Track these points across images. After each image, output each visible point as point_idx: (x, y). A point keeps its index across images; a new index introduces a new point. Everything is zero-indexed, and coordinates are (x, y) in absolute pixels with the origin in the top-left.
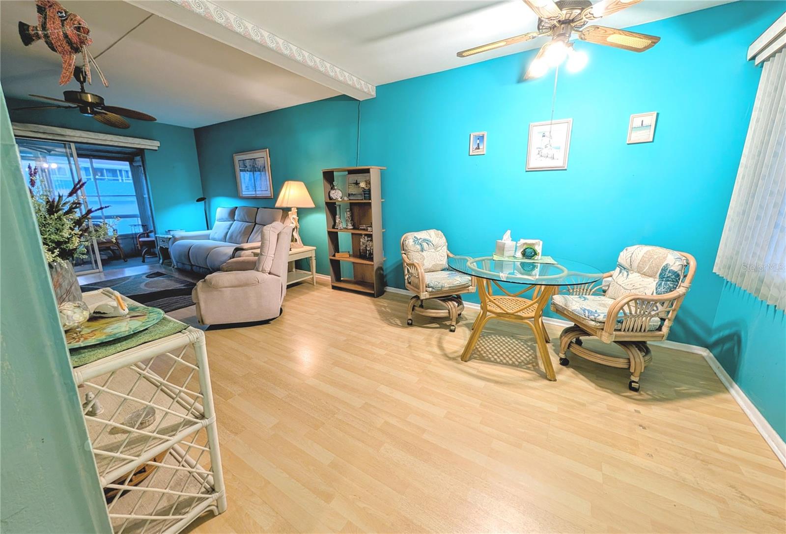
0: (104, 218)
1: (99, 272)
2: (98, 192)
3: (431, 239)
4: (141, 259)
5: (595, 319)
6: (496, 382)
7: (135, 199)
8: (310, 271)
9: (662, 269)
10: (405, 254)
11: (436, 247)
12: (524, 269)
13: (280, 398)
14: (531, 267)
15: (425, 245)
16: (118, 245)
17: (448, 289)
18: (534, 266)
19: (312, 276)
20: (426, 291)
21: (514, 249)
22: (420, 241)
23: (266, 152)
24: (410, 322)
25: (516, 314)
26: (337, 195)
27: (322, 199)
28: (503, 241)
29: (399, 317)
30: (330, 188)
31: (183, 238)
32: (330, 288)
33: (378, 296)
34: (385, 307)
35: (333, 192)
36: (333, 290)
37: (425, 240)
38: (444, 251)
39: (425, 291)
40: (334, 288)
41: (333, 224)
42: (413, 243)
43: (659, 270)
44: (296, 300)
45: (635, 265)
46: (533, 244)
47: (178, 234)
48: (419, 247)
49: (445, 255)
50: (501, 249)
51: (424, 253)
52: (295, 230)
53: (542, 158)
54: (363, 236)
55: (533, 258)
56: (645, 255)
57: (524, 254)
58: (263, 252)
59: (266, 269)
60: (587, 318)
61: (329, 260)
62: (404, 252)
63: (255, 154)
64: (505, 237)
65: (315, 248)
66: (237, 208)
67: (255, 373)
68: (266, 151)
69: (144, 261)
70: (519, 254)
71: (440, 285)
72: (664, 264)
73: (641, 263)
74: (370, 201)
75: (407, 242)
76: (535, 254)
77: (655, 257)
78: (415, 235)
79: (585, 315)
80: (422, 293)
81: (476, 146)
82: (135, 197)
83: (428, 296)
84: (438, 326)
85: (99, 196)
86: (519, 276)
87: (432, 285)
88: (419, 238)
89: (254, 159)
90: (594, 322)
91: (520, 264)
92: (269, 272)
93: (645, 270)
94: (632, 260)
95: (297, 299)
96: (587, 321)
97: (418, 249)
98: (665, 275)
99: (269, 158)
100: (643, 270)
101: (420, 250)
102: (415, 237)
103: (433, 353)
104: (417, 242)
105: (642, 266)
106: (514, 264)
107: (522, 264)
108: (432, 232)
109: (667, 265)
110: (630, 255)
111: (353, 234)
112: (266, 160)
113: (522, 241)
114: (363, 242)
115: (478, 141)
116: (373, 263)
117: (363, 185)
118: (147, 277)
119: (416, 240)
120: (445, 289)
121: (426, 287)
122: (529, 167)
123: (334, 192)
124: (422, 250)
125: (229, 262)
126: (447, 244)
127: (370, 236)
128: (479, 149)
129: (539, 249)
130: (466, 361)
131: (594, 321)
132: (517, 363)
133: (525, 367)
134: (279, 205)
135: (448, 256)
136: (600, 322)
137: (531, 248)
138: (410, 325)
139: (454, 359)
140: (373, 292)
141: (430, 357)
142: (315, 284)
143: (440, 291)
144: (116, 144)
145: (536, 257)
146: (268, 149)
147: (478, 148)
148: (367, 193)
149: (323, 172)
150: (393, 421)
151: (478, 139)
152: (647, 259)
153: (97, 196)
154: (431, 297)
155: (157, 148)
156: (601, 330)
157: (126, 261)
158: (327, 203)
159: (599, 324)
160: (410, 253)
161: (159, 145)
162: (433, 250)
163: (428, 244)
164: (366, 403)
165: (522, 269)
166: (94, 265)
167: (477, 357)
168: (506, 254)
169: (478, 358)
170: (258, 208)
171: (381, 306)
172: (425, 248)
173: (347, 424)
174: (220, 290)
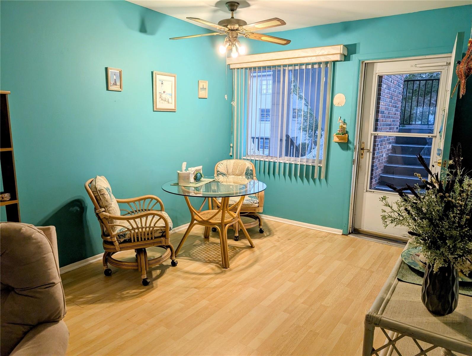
9: (246, 170)
43: (244, 171)
45: (230, 171)
50: (185, 178)
56: (234, 165)
57: (196, 179)
72: (246, 167)
73: (234, 169)
76: (202, 177)
77: (240, 164)
81: (114, 81)
93: (237, 173)
94: (228, 169)
98: (248, 173)
100: (236, 173)
105: (235, 171)
109: (248, 167)
110: (226, 166)
128: (116, 85)
137: (200, 173)
151: (115, 75)
152: (236, 167)
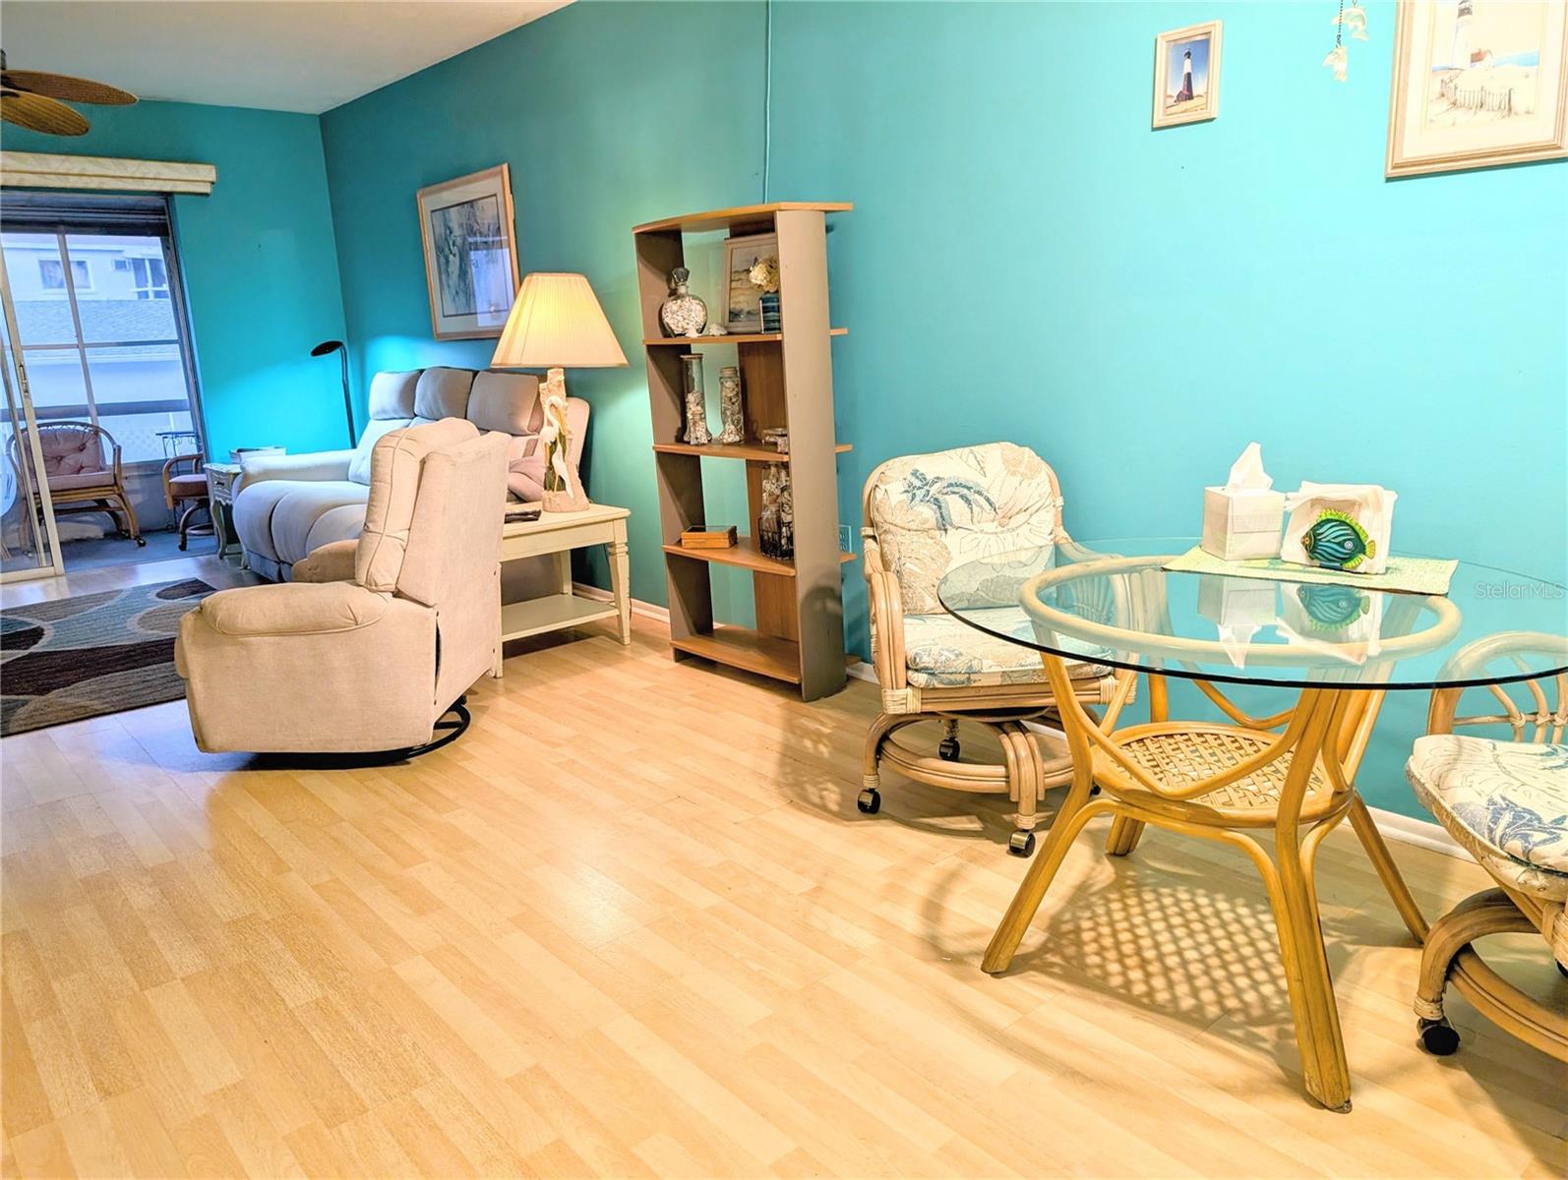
0: (94, 412)
1: (56, 576)
2: (79, 335)
3: (983, 483)
4: (177, 539)
5: (1526, 853)
6: (1072, 1074)
7: (173, 353)
8: (612, 591)
10: (874, 538)
11: (1003, 516)
12: (1311, 613)
13: (291, 1006)
14: (1343, 604)
15: (955, 506)
16: (120, 495)
17: (998, 681)
18: (1351, 604)
19: (615, 612)
20: (908, 684)
21: (1279, 526)
22: (933, 490)
23: (499, 179)
24: (868, 799)
25: (1194, 801)
26: (686, 317)
27: (642, 334)
28: (1226, 493)
29: (842, 779)
30: (668, 291)
31: (268, 474)
32: (668, 659)
33: (812, 698)
34: (818, 737)
35: (672, 306)
36: (677, 664)
37: (955, 487)
38: (1043, 527)
39: (903, 683)
40: (682, 656)
41: (680, 425)
42: (905, 496)
44: (532, 693)
46: (1351, 504)
47: (254, 462)
48: (928, 513)
49: (1047, 541)
50: (1215, 525)
51: (952, 539)
52: (559, 447)
53: (1457, 114)
54: (773, 470)
55: (1349, 565)
57: (1313, 544)
58: (371, 522)
59: (380, 581)
60: (1497, 849)
61: (663, 558)
62: (869, 531)
63: (471, 187)
64: (1236, 475)
65: (626, 512)
66: (422, 371)
67: (268, 918)
68: (502, 172)
69: (183, 547)
70: (1295, 551)
71: (960, 665)
74: (779, 337)
75: (879, 494)
76: (1360, 547)
78: (916, 467)
79: (1491, 831)
80: (889, 692)
81: (1179, 87)
82: (177, 346)
83: (914, 705)
84: (977, 826)
85: (81, 346)
86: (1298, 644)
87: (926, 661)
88: (930, 477)
89: (471, 203)
90: (1521, 869)
91: (1299, 590)
92: (393, 588)
95: (541, 688)
96: (1495, 859)
97: (925, 522)
99: (509, 196)
101: (932, 522)
102: (915, 473)
103: (886, 928)
104: (920, 494)
106: (1278, 590)
107: (1308, 592)
108: (994, 454)
111: (749, 462)
112: (500, 199)
113: (1310, 490)
114: (771, 494)
115: (1188, 63)
116: (792, 572)
117: (758, 275)
118: (159, 595)
119: (919, 487)
120: (985, 682)
121: (908, 668)
122: (1398, 161)
123: (675, 308)
124: (943, 525)
125: (316, 554)
126: (1060, 501)
127: (785, 466)
128: (1190, 97)
129: (1375, 526)
130: (996, 974)
131: (1524, 861)
132: (1213, 1011)
133: (1238, 1033)
134: (499, 361)
135: (1057, 547)
136: (1549, 872)
137: (1343, 523)
138: (871, 808)
139: (956, 960)
140: (795, 680)
141: (865, 939)
142: (627, 640)
143: (964, 686)
144: (93, 184)
145: (1363, 563)
146: (505, 167)
147: (1188, 94)
148: (771, 304)
149: (638, 235)
150: (585, 1145)
151: (1188, 55)
153: (78, 347)
154: (928, 708)
155: (207, 189)
156: (1557, 910)
157: (144, 545)
158: (652, 349)
159: (1541, 880)
160: (889, 537)
161: (213, 177)
162: (991, 527)
163: (968, 501)
164: (536, 1067)
165: (1305, 614)
166: (43, 554)
167: (1053, 965)
168: (1237, 544)
169: (1056, 970)
170: (476, 373)
171: (807, 733)
172: (955, 519)
173: (434, 1127)
174: (242, 643)
